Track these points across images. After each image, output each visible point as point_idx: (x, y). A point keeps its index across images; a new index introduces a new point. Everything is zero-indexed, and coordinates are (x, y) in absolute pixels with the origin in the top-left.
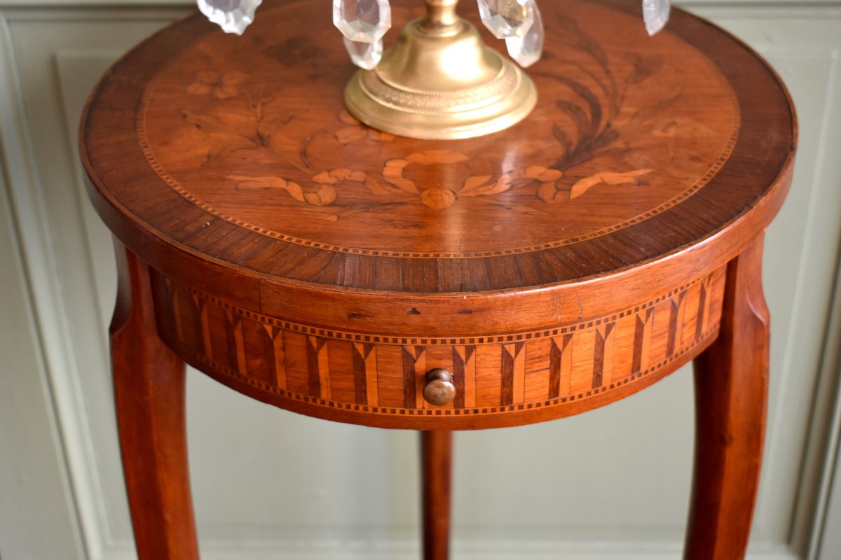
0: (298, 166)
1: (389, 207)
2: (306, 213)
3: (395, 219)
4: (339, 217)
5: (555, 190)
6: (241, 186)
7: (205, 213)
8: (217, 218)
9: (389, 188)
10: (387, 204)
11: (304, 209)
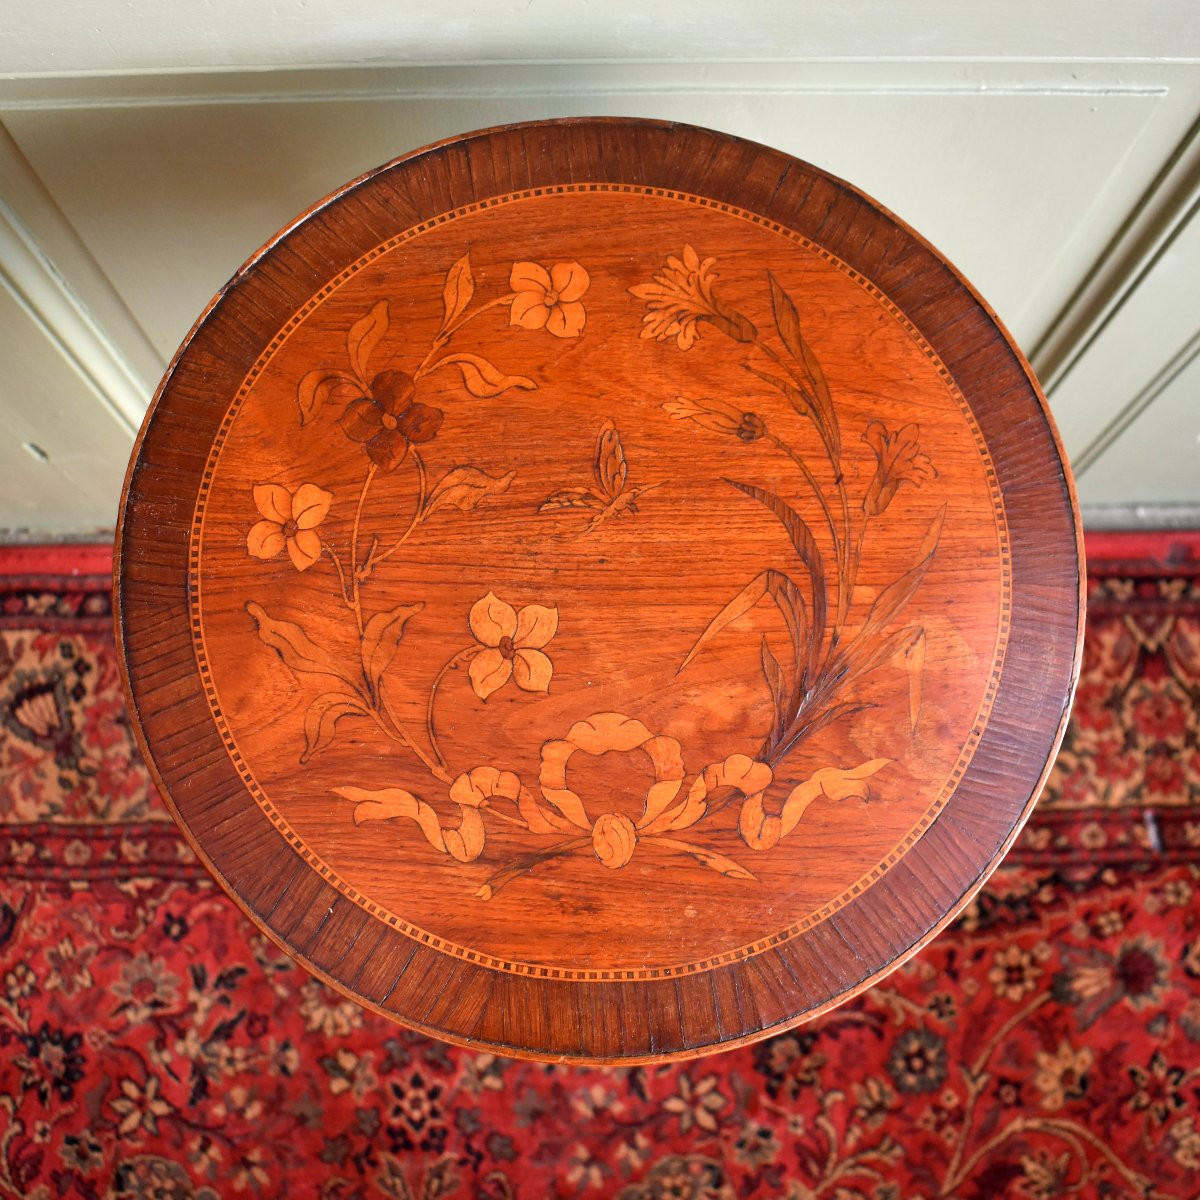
0: (428, 761)
1: (553, 862)
2: (449, 880)
3: (563, 891)
4: (492, 888)
5: (763, 815)
6: (361, 814)
7: (323, 883)
8: (340, 898)
9: (550, 815)
10: (549, 856)
11: (447, 871)
